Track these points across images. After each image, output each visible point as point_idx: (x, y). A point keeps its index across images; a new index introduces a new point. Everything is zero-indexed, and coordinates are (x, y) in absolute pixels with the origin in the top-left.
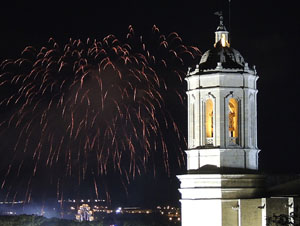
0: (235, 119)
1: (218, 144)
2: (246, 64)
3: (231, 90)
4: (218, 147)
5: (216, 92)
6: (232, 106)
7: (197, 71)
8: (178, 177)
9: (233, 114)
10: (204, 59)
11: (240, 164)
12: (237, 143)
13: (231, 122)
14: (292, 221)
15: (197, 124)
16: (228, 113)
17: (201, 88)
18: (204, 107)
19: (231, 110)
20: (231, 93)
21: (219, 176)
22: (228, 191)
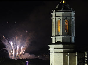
0: (67, 26)
1: (62, 35)
2: (71, 9)
3: (66, 17)
4: (62, 36)
5: (61, 18)
6: (66, 22)
7: (55, 11)
8: (49, 45)
9: (67, 25)
10: (57, 7)
11: (69, 41)
12: (68, 34)
13: (66, 27)
14: (86, 59)
15: (55, 28)
16: (65, 25)
17: (56, 16)
18: (57, 23)
19: (66, 23)
20: (66, 18)
21: (62, 45)
22: (65, 50)
